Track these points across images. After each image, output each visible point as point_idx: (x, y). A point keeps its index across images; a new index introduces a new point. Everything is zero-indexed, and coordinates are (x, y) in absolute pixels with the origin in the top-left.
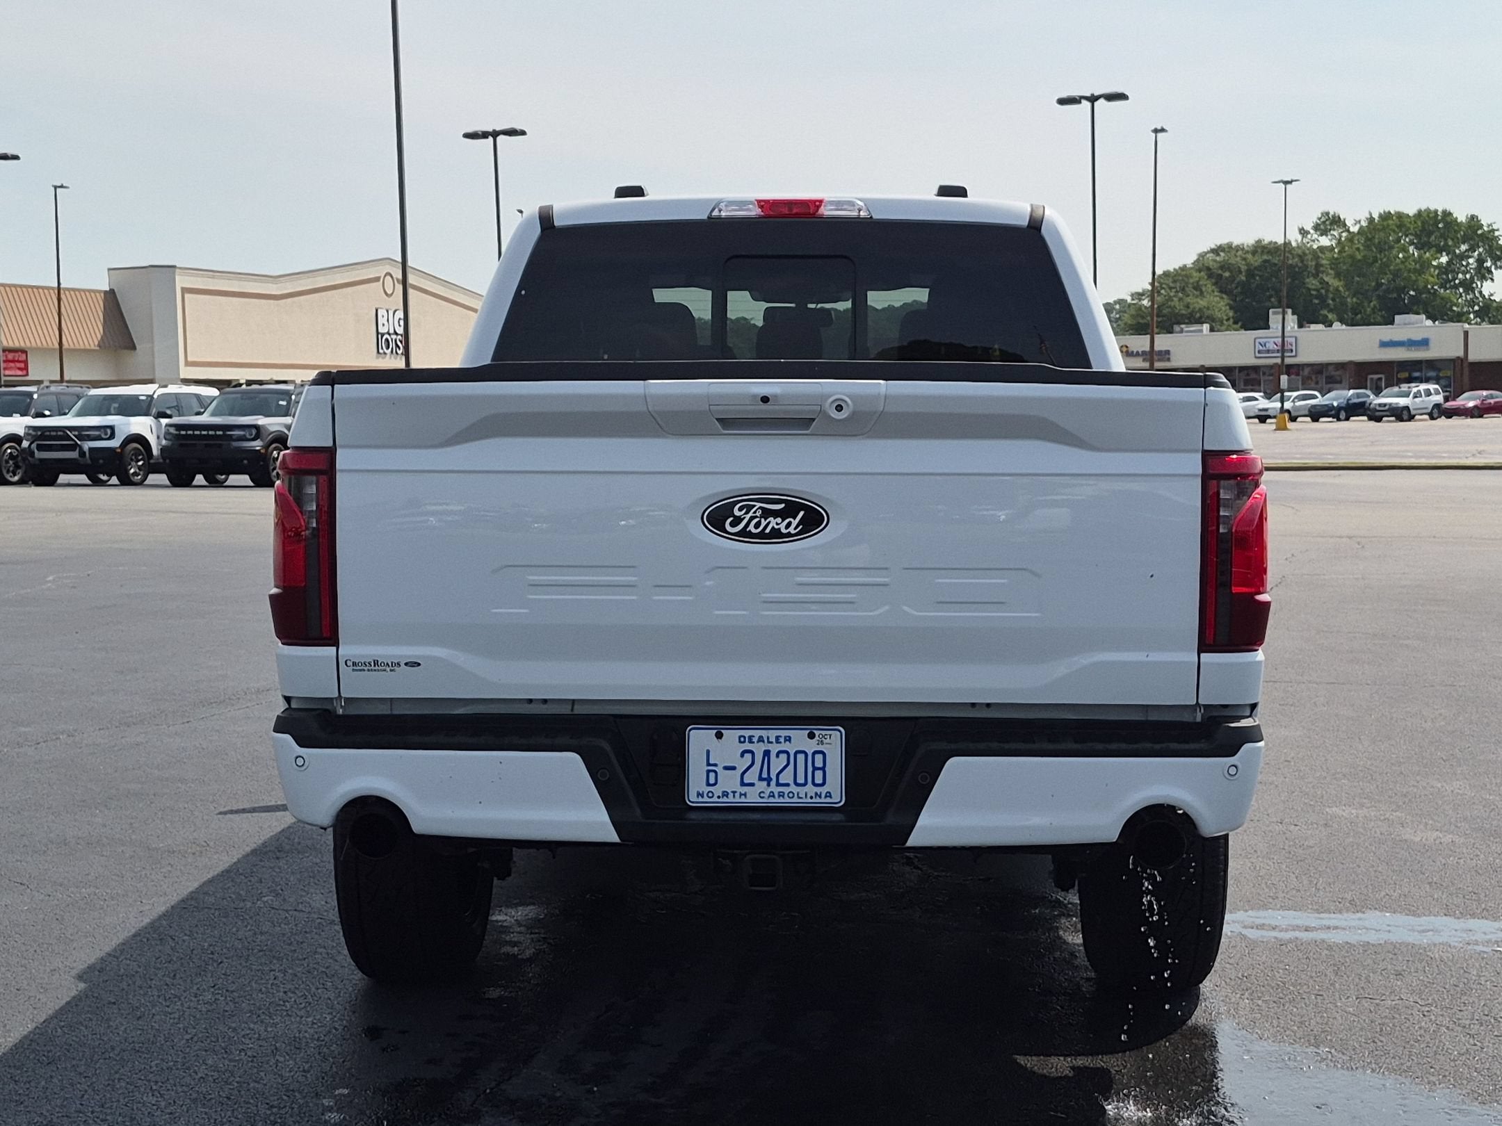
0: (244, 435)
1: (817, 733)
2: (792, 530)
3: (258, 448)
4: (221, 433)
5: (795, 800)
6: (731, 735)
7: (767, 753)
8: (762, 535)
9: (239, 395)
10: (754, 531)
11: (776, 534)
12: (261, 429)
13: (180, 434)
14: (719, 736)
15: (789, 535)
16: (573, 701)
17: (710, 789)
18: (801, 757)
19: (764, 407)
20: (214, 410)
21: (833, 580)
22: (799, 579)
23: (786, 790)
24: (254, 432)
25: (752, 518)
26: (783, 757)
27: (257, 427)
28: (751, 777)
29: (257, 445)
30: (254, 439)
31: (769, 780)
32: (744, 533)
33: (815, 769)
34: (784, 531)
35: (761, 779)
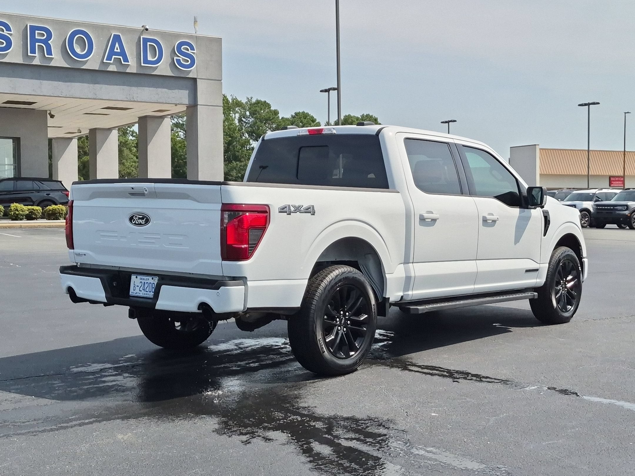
0: (622, 209)
1: (154, 278)
2: (143, 223)
3: (627, 214)
4: (612, 208)
5: (149, 296)
6: (139, 277)
7: (144, 283)
8: (138, 224)
9: (626, 193)
10: (137, 223)
11: (141, 224)
12: (629, 207)
13: (597, 208)
14: (137, 277)
15: (143, 224)
16: (120, 267)
17: (134, 291)
18: (150, 284)
19: (132, 190)
20: (616, 199)
21: (152, 237)
22: (145, 236)
23: (147, 293)
24: (626, 207)
25: (137, 219)
26: (147, 284)
27: (627, 206)
28: (141, 289)
29: (627, 213)
30: (625, 210)
31: (144, 290)
32: (135, 224)
33: (153, 288)
34: (142, 223)
35: (143, 290)
